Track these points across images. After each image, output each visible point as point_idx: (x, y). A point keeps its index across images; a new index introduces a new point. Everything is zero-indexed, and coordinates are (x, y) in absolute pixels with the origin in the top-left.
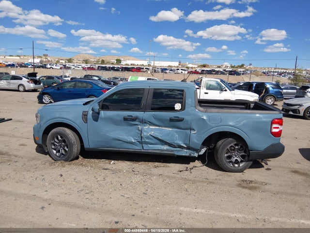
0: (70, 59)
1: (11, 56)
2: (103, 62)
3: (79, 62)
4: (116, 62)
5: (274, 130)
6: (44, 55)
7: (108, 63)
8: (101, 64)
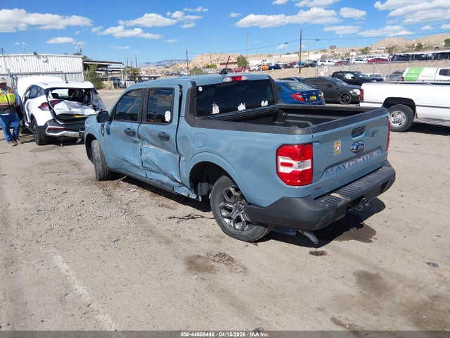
0: (366, 49)
1: (288, 54)
2: (420, 47)
3: (379, 51)
4: (444, 44)
5: (283, 169)
6: (331, 48)
7: (429, 48)
8: (416, 51)
